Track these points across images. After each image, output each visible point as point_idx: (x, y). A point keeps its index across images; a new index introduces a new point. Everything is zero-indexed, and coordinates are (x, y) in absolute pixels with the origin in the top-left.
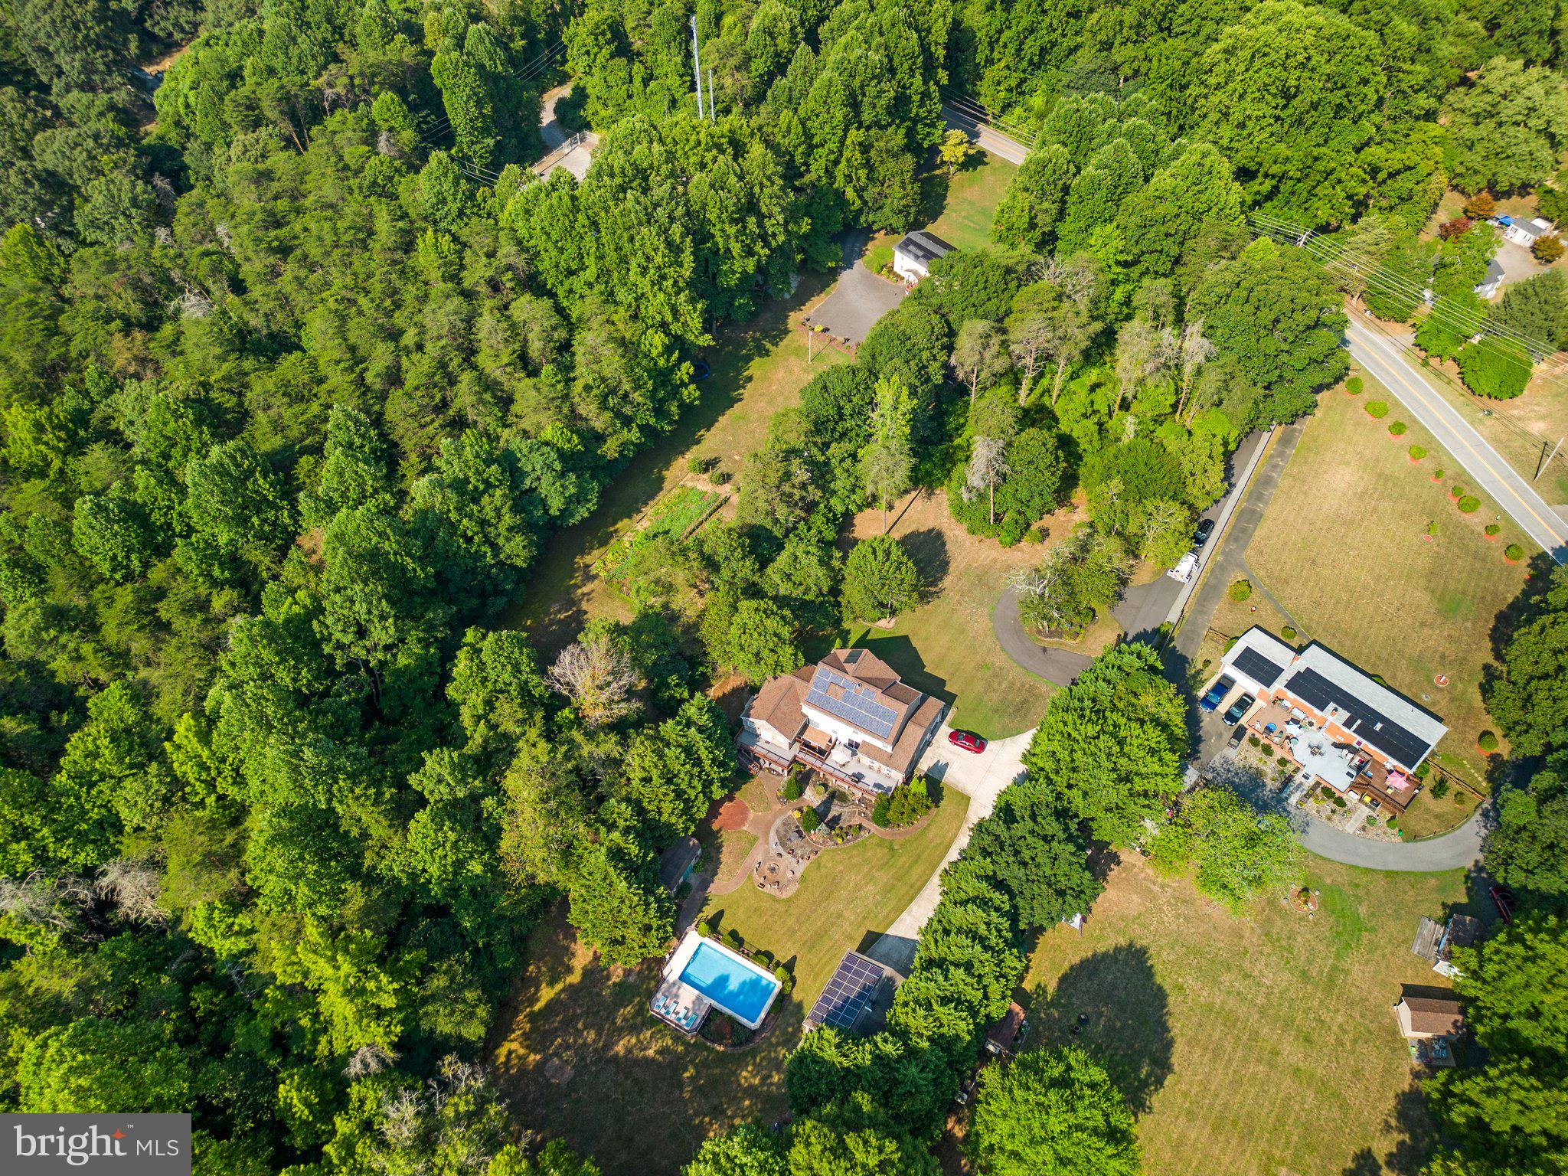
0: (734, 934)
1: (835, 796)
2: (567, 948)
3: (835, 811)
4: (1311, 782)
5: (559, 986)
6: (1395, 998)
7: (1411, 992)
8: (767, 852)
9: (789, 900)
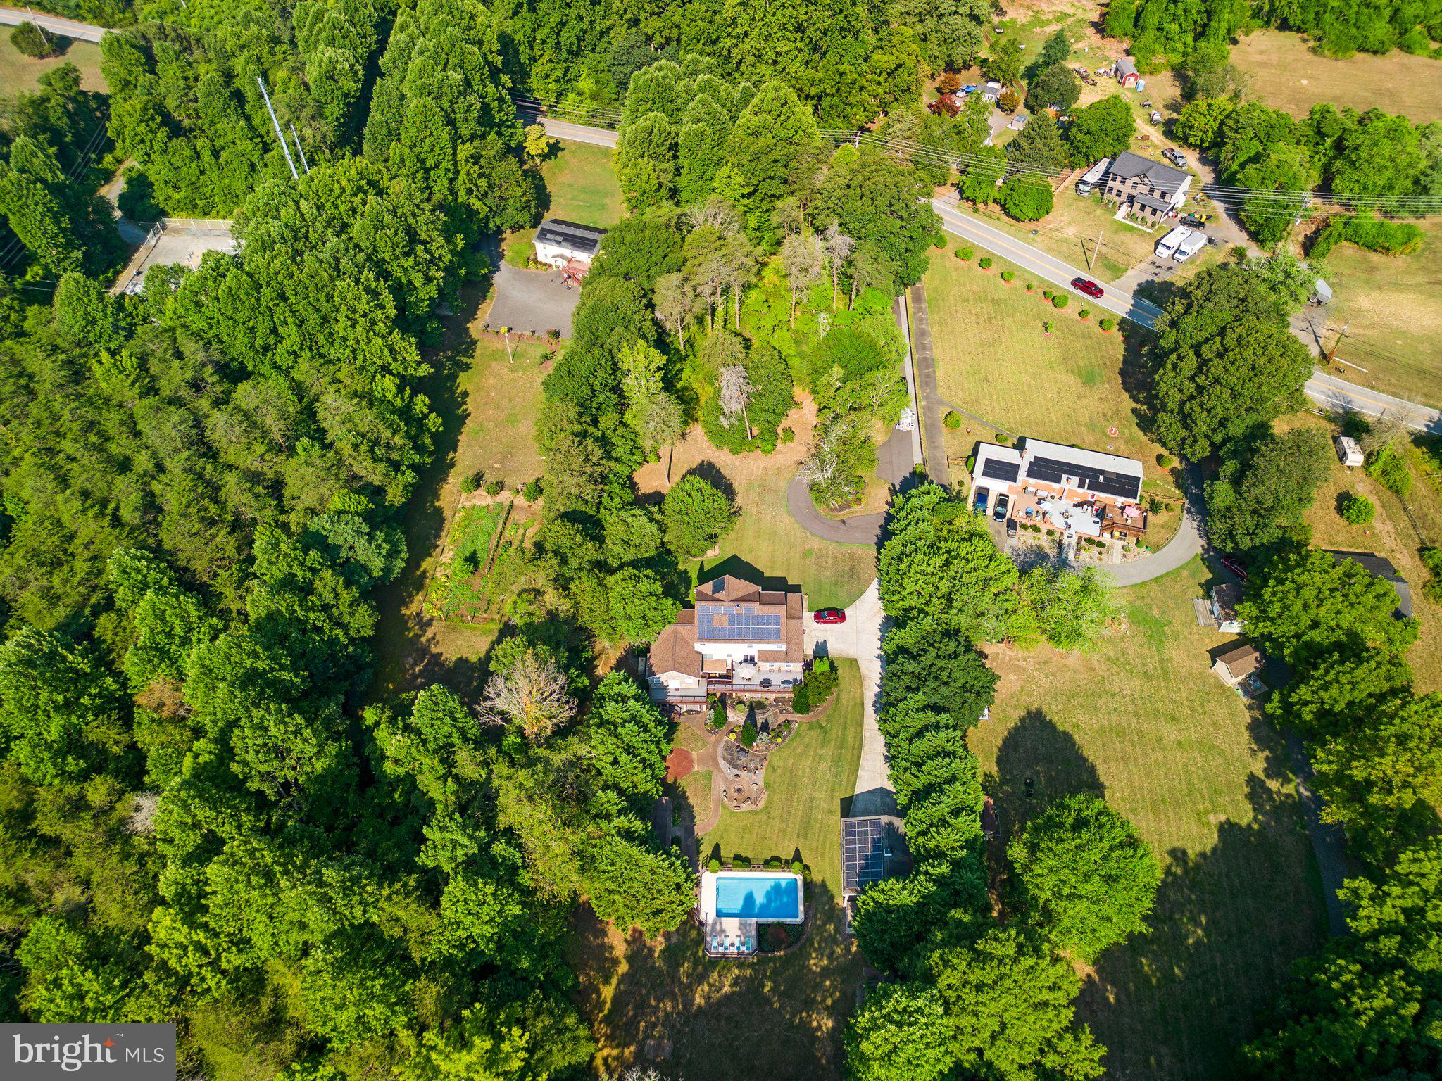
0: (737, 857)
1: (754, 707)
2: (603, 945)
3: (760, 720)
4: (1075, 539)
5: (614, 981)
6: (1209, 662)
7: (1216, 654)
8: (726, 779)
9: (766, 808)
